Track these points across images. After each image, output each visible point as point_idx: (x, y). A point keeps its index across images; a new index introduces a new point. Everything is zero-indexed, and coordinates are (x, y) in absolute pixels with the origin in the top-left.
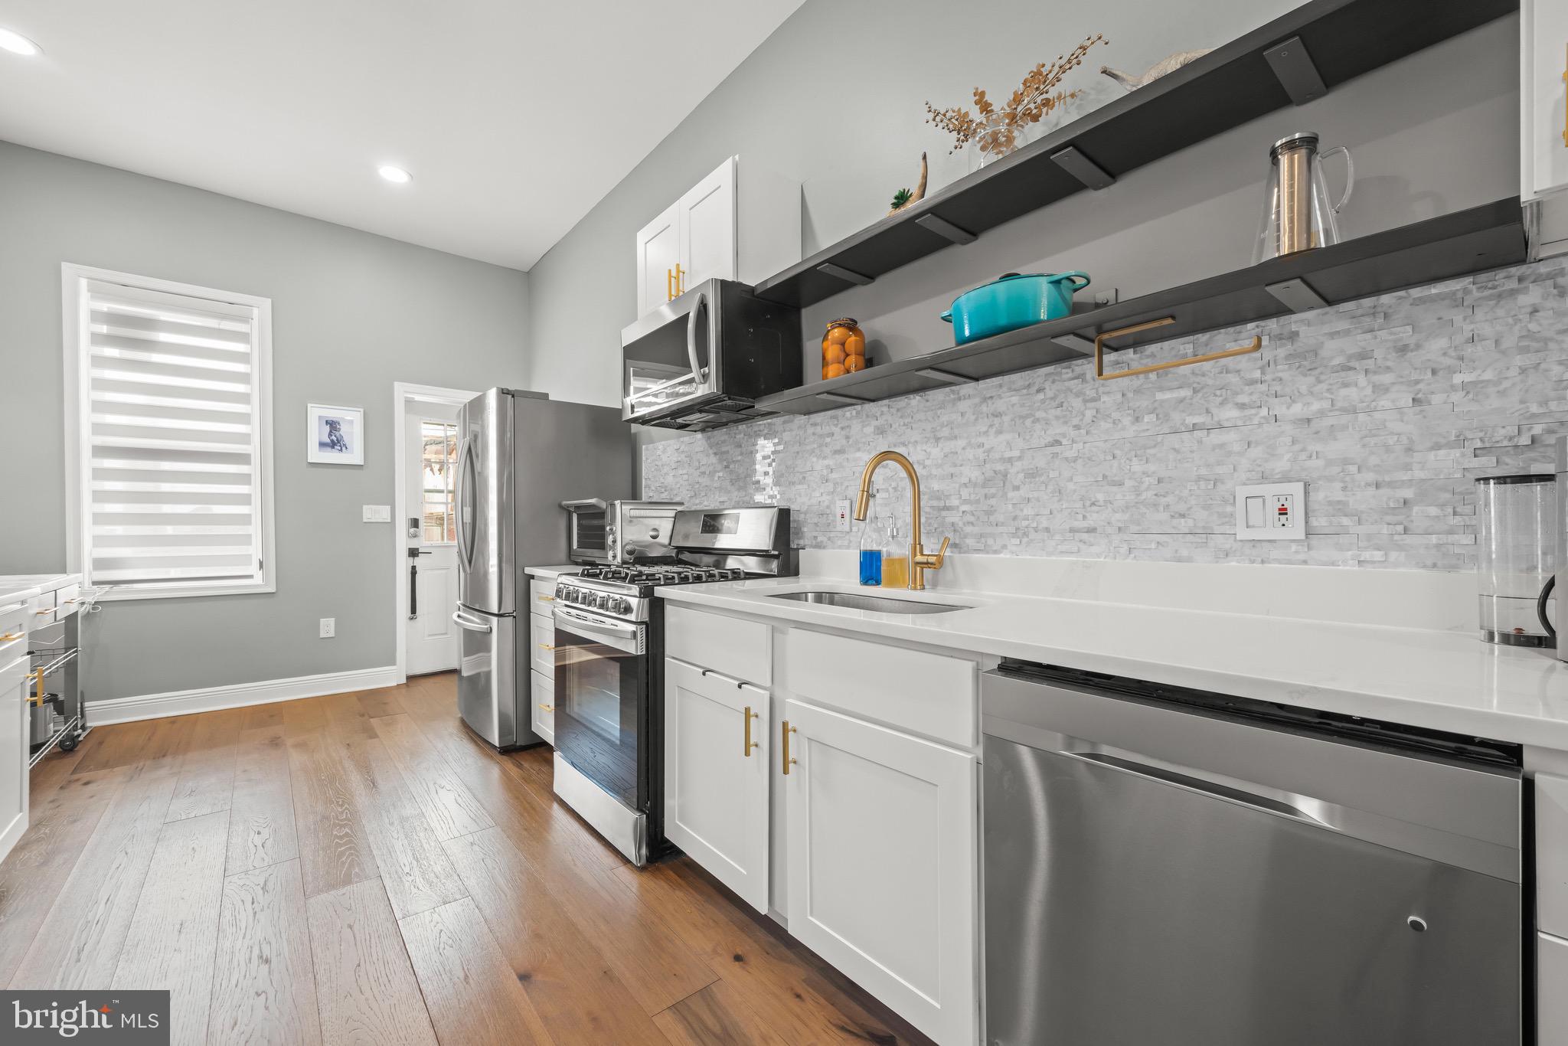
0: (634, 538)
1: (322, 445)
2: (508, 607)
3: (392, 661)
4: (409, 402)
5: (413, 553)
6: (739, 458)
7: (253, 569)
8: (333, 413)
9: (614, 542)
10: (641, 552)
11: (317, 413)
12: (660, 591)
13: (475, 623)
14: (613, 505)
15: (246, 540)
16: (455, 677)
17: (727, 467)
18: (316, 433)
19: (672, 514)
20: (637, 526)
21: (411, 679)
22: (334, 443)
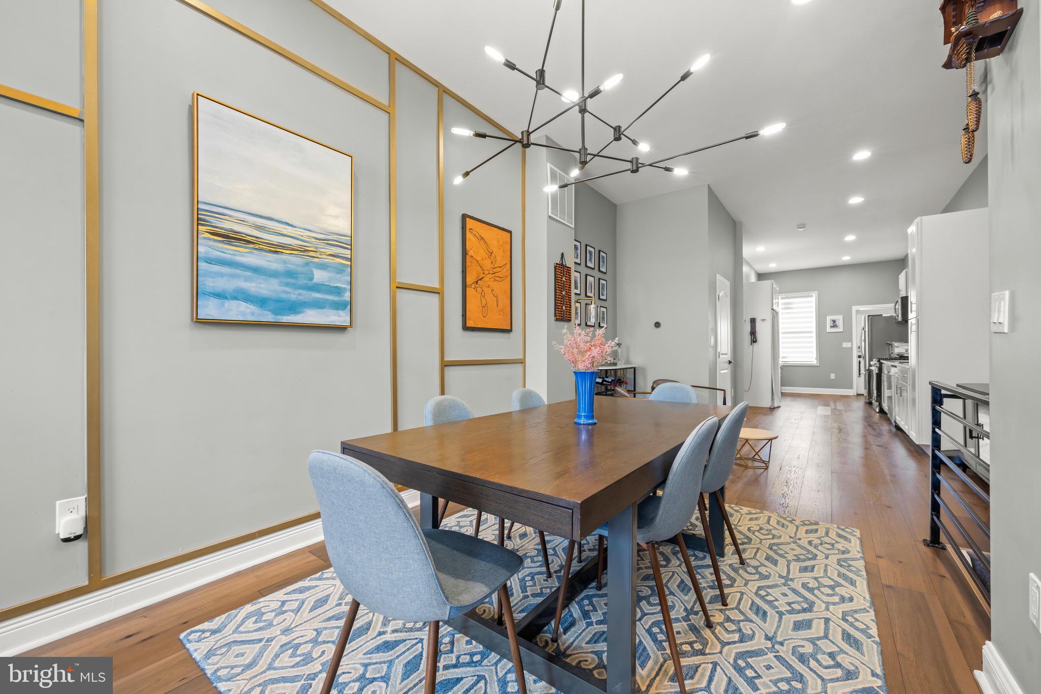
1: (831, 327)
3: (851, 388)
4: (856, 311)
5: (859, 357)
7: (814, 359)
8: (834, 317)
11: (829, 319)
14: (893, 343)
15: (812, 352)
18: (829, 324)
20: (901, 348)
21: (858, 394)
22: (834, 326)
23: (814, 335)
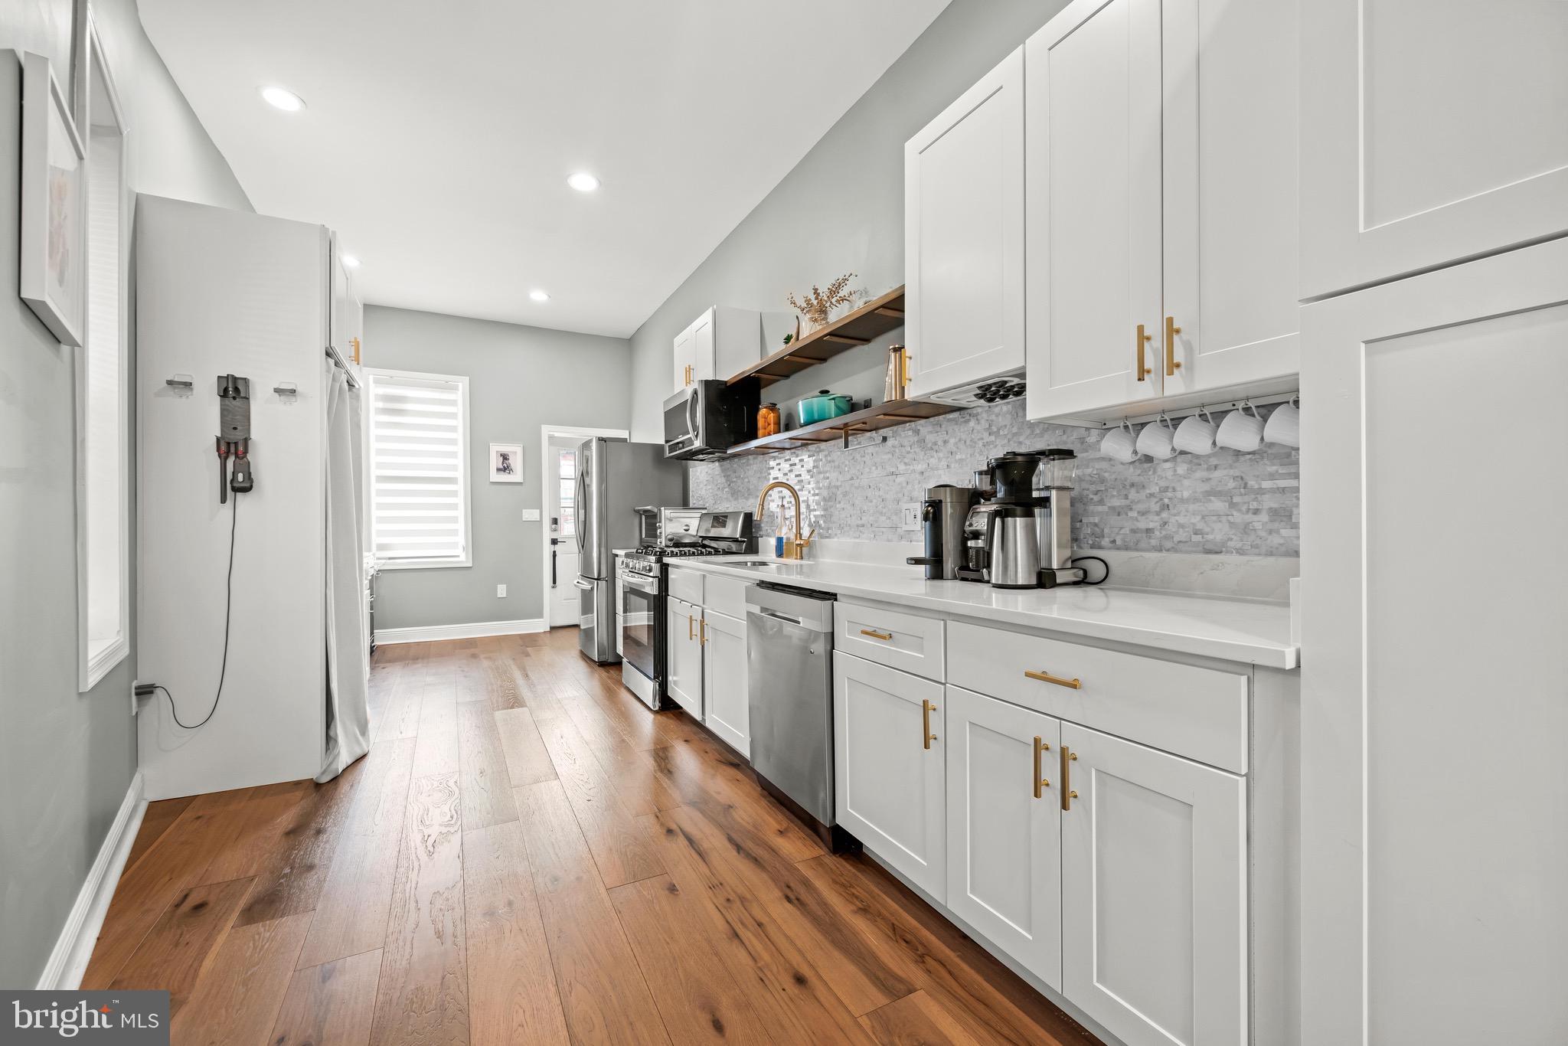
0: (673, 531)
1: (498, 470)
2: (604, 574)
3: (540, 615)
4: (551, 438)
5: (554, 542)
6: (735, 480)
7: (459, 551)
9: (661, 533)
10: (677, 540)
11: (496, 448)
12: (666, 560)
13: (586, 586)
14: (660, 510)
15: (455, 532)
16: (577, 629)
17: (729, 485)
18: (495, 462)
19: (699, 515)
20: (676, 523)
21: (553, 628)
22: (505, 469)
23: (460, 487)
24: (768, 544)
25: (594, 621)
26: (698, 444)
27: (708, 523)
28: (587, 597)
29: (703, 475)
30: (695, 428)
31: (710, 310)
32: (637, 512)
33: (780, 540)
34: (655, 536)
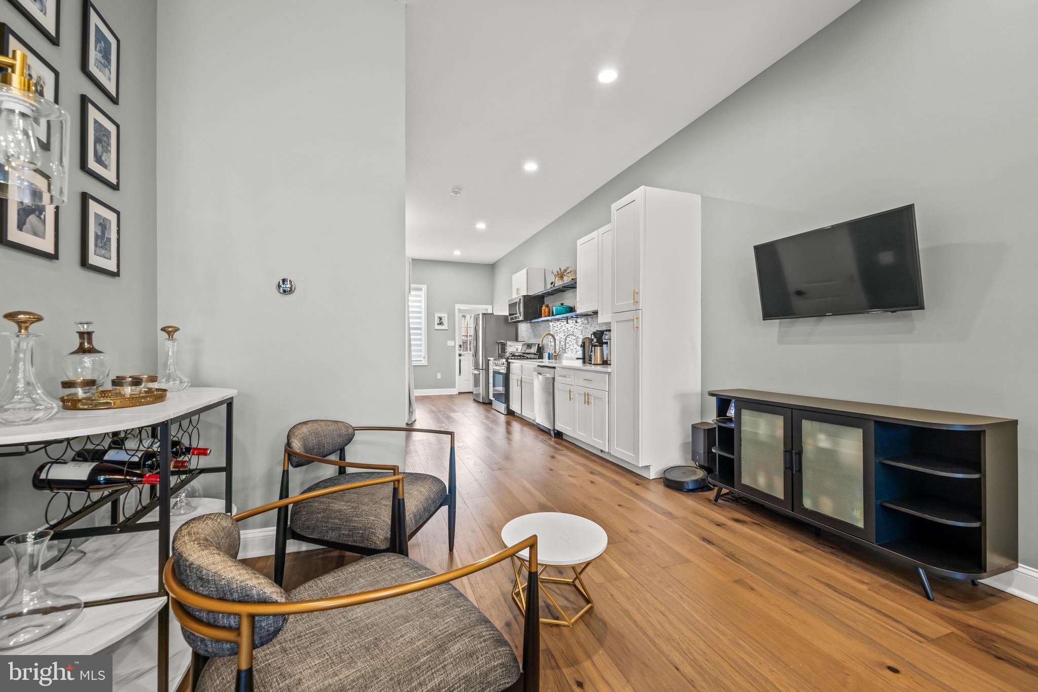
0: (512, 350)
1: (438, 324)
2: (484, 368)
4: (459, 309)
5: (460, 355)
6: (535, 330)
7: (423, 359)
8: (440, 315)
9: (507, 351)
10: (513, 354)
11: (437, 315)
12: (509, 361)
13: (476, 372)
14: (506, 342)
15: (421, 351)
16: (472, 392)
18: (437, 321)
19: (522, 344)
20: (513, 347)
21: (459, 393)
22: (441, 324)
23: (423, 331)
24: (546, 355)
25: (481, 390)
26: (521, 318)
27: (525, 348)
28: (476, 378)
29: (524, 329)
30: (520, 313)
31: (525, 269)
32: (498, 343)
33: (549, 353)
34: (505, 353)
